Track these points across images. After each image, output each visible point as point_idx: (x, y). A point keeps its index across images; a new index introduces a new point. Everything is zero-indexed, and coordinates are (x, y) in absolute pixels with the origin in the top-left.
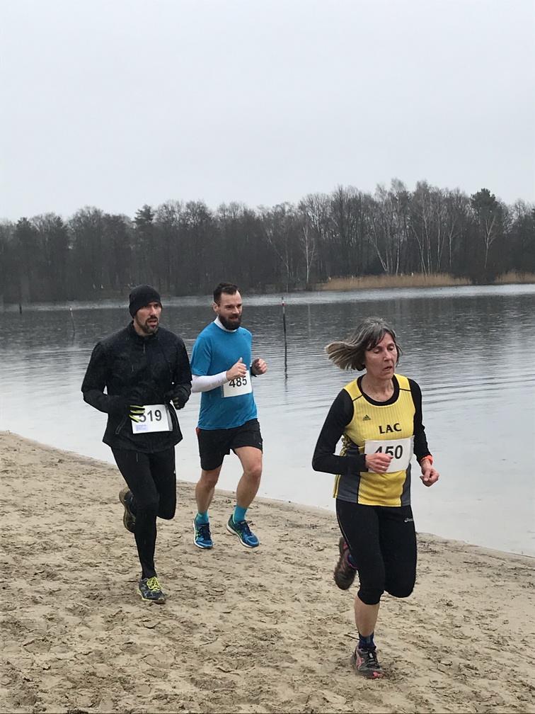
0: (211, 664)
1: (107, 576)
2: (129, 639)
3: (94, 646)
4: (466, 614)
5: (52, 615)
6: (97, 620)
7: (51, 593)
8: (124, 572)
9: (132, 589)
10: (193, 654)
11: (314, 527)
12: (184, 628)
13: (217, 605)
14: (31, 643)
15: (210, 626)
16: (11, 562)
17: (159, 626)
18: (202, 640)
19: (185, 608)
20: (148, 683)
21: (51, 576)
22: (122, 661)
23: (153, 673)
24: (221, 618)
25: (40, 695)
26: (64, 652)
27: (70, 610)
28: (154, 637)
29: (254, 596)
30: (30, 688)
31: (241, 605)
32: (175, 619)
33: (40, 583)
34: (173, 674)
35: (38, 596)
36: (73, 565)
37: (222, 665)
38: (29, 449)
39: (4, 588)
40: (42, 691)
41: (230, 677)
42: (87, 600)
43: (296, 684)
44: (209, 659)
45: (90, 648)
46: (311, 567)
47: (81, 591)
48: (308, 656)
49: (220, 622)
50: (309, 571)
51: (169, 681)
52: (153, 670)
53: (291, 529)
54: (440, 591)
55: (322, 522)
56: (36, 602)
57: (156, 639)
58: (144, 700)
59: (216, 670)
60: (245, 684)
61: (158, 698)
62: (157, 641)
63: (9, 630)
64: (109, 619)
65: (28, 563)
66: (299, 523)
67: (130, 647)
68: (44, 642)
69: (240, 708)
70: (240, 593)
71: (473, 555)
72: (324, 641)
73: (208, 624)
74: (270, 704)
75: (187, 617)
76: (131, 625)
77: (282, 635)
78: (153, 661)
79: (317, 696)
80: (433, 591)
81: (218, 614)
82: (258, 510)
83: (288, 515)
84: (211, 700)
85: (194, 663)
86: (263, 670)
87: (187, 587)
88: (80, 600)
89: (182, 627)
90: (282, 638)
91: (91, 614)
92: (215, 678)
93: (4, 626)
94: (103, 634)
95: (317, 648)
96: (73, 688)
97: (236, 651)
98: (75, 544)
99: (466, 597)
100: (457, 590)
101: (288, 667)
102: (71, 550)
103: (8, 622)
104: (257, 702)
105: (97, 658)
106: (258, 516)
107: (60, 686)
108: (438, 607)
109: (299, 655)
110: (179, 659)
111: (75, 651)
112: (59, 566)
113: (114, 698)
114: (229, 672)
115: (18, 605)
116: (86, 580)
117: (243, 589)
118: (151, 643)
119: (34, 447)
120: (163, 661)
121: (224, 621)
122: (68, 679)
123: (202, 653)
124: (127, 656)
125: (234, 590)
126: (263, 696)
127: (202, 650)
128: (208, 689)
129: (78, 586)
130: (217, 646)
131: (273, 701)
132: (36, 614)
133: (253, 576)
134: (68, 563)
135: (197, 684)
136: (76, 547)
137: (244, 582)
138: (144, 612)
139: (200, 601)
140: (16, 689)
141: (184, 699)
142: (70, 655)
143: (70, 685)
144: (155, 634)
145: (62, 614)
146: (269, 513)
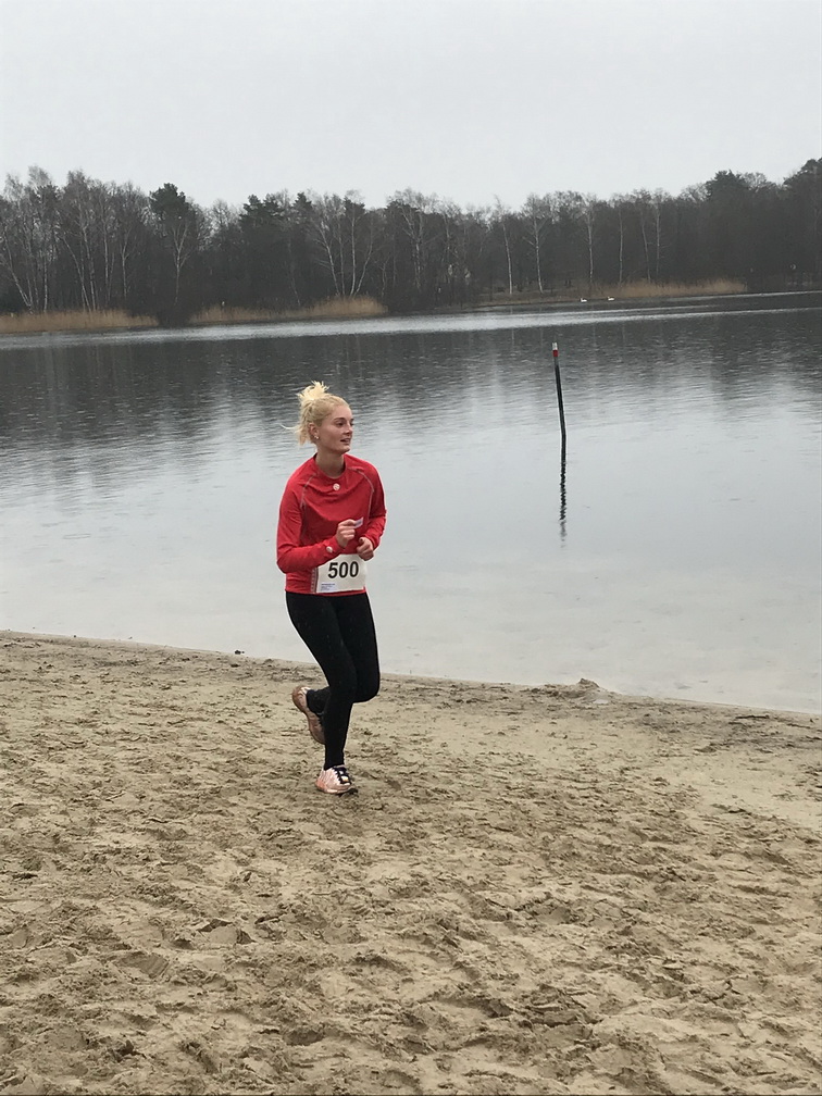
0: (138, 817)
18: (104, 794)
20: (81, 842)
28: (40, 797)
37: (155, 816)
41: (174, 827)
43: (257, 825)
44: (133, 812)
46: (172, 708)
49: (109, 775)
51: (103, 837)
53: (106, 668)
55: (140, 658)
83: (87, 652)
85: (117, 817)
99: (381, 724)
100: (366, 718)
108: (357, 737)
114: (166, 822)
124: (26, 819)
141: (141, 852)
146: (60, 651)
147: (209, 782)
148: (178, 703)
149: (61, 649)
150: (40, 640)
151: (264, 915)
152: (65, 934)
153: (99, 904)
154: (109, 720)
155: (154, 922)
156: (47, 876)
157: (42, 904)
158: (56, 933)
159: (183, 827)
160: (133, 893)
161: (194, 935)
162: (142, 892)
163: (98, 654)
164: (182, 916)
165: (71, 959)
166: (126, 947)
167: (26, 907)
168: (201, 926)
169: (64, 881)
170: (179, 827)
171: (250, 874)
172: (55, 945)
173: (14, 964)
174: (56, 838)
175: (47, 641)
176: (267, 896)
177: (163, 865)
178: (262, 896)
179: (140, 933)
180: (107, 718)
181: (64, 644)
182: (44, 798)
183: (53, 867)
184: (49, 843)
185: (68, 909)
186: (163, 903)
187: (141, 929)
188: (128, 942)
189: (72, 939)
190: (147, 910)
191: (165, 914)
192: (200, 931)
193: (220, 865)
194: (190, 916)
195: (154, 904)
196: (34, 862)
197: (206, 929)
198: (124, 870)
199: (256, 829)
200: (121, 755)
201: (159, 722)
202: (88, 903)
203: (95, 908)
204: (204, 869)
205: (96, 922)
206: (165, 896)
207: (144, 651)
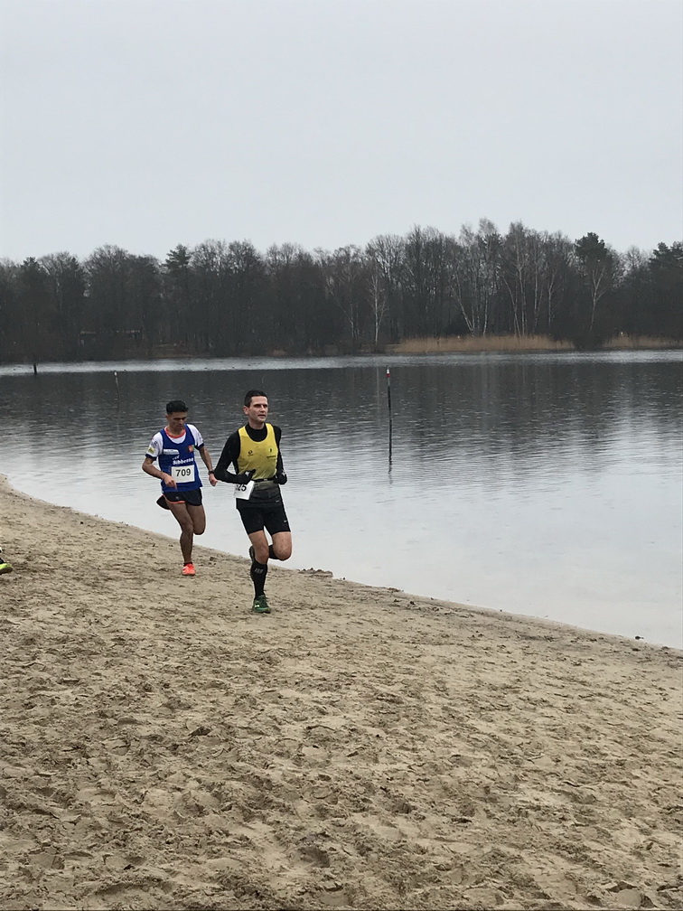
55: (555, 634)
146: (489, 623)
147: (615, 754)
148: (588, 679)
149: (490, 621)
150: (474, 612)
151: (665, 884)
152: (494, 877)
153: (523, 855)
154: (529, 688)
155: (569, 877)
156: (480, 821)
157: (475, 847)
158: (487, 876)
159: (593, 793)
160: (551, 847)
161: (603, 893)
162: (558, 847)
163: (521, 628)
164: (592, 874)
165: (499, 900)
166: (545, 896)
167: (462, 849)
168: (609, 886)
169: (493, 829)
170: (589, 792)
171: (652, 844)
172: (486, 886)
173: (453, 899)
174: (487, 789)
175: (478, 613)
176: (667, 866)
177: (577, 825)
178: (663, 865)
179: (557, 885)
180: (528, 686)
181: (493, 616)
182: (476, 752)
183: (484, 814)
184: (481, 793)
185: (496, 856)
186: (576, 861)
187: (558, 881)
188: (547, 891)
189: (500, 882)
190: (563, 865)
191: (579, 870)
192: (609, 890)
193: (626, 832)
194: (600, 875)
195: (570, 860)
196: (469, 808)
197: (614, 890)
198: (543, 825)
199: (657, 802)
200: (540, 720)
201: (572, 694)
202: (513, 851)
203: (520, 858)
204: (612, 834)
205: (521, 870)
206: (578, 854)
207: (558, 629)
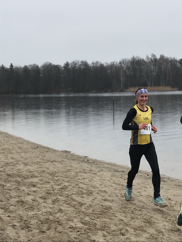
0: (88, 217)
1: (53, 186)
2: (60, 208)
3: (49, 210)
4: (175, 202)
5: (34, 199)
6: (50, 201)
7: (34, 192)
8: (58, 185)
9: (61, 191)
10: (82, 214)
11: (123, 172)
12: (79, 205)
13: (90, 197)
14: (27, 208)
15: (88, 204)
16: (21, 181)
17: (71, 203)
18: (85, 209)
19: (79, 198)
20: (67, 223)
21: (34, 186)
22: (58, 215)
23: (68, 219)
24: (92, 201)
25: (30, 226)
26: (38, 212)
27: (40, 197)
28: (68, 207)
29: (103, 194)
30: (27, 223)
31: (98, 197)
32: (76, 202)
33: (30, 188)
34: (75, 220)
35: (29, 192)
36: (41, 182)
37: (92, 217)
38: (27, 143)
39: (18, 190)
40: (31, 224)
41: (95, 221)
42: (46, 194)
43: (117, 225)
44: (88, 215)
45: (47, 211)
46: (122, 185)
47: (44, 191)
48: (121, 215)
49: (91, 203)
50: (121, 186)
51: (74, 222)
52: (68, 218)
53: (115, 172)
54: (167, 195)
56: (29, 194)
57: (69, 208)
58: (65, 228)
59: (90, 219)
60: (99, 224)
61: (70, 228)
62: (70, 209)
63: (20, 204)
64: (54, 201)
65: (26, 181)
66: (118, 170)
67: (60, 211)
68: (32, 208)
69: (98, 232)
70: (98, 193)
71: (178, 183)
72: (127, 210)
73: (87, 203)
74: (108, 231)
75: (80, 201)
76: (61, 203)
77: (112, 208)
78: (68, 215)
79: (124, 229)
80: (164, 195)
81: (90, 200)
82: (104, 165)
83: (114, 167)
84: (88, 229)
85: (82, 216)
86: (105, 220)
87: (80, 191)
88: (44, 194)
89: (78, 204)
90: (112, 209)
91: (48, 199)
92: (90, 222)
93: (18, 202)
94: (51, 206)
95: (124, 213)
96: (41, 224)
97: (96, 213)
98: (42, 175)
99: (176, 197)
100: (172, 195)
101: (114, 219)
102: (40, 177)
103: (19, 201)
104: (104, 230)
105: (49, 214)
106: (104, 167)
107: (37, 223)
108: (166, 200)
109: (118, 215)
110: (77, 215)
111: (42, 211)
112: (37, 183)
113: (55, 227)
114: (94, 220)
115: (23, 195)
116: (46, 188)
117: (99, 192)
118: (68, 209)
119: (28, 142)
120: (72, 215)
121: (92, 203)
122: (40, 221)
123: (85, 213)
124: (60, 213)
125: (96, 192)
126: (106, 228)
127: (85, 212)
128: (87, 225)
129: (43, 190)
130: (90, 211)
131: (109, 230)
132: (29, 199)
133: (102, 188)
134: (39, 181)
135: (83, 223)
136: (43, 176)
137: (99, 190)
138: (65, 199)
139: (84, 196)
140: (22, 223)
141: (79, 229)
142: (40, 212)
143: (40, 223)
144: (69, 206)
145: (38, 199)
146: (108, 167)
175: (107, 164)
181: (110, 165)
